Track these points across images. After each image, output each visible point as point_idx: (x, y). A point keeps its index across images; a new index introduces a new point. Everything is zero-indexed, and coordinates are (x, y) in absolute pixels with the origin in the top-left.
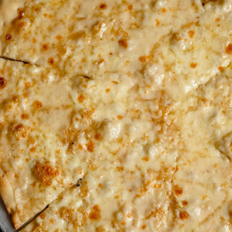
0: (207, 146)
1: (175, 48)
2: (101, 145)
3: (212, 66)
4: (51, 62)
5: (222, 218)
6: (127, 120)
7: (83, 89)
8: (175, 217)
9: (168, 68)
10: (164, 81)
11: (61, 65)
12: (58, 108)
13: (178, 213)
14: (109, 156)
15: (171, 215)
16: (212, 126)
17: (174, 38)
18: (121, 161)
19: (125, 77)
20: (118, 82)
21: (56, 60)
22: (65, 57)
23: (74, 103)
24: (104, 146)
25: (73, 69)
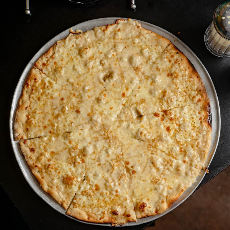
0: (131, 140)
1: (100, 104)
3: (119, 105)
4: (50, 132)
5: (150, 166)
6: (94, 143)
7: (69, 138)
8: (131, 175)
9: (101, 114)
10: (102, 120)
11: (55, 132)
12: (62, 151)
13: (131, 172)
14: (93, 161)
15: (129, 174)
16: (130, 130)
17: (98, 100)
18: (98, 161)
19: (85, 125)
20: (83, 128)
21: (52, 130)
22: (55, 128)
23: (68, 146)
24: (88, 158)
25: (61, 131)
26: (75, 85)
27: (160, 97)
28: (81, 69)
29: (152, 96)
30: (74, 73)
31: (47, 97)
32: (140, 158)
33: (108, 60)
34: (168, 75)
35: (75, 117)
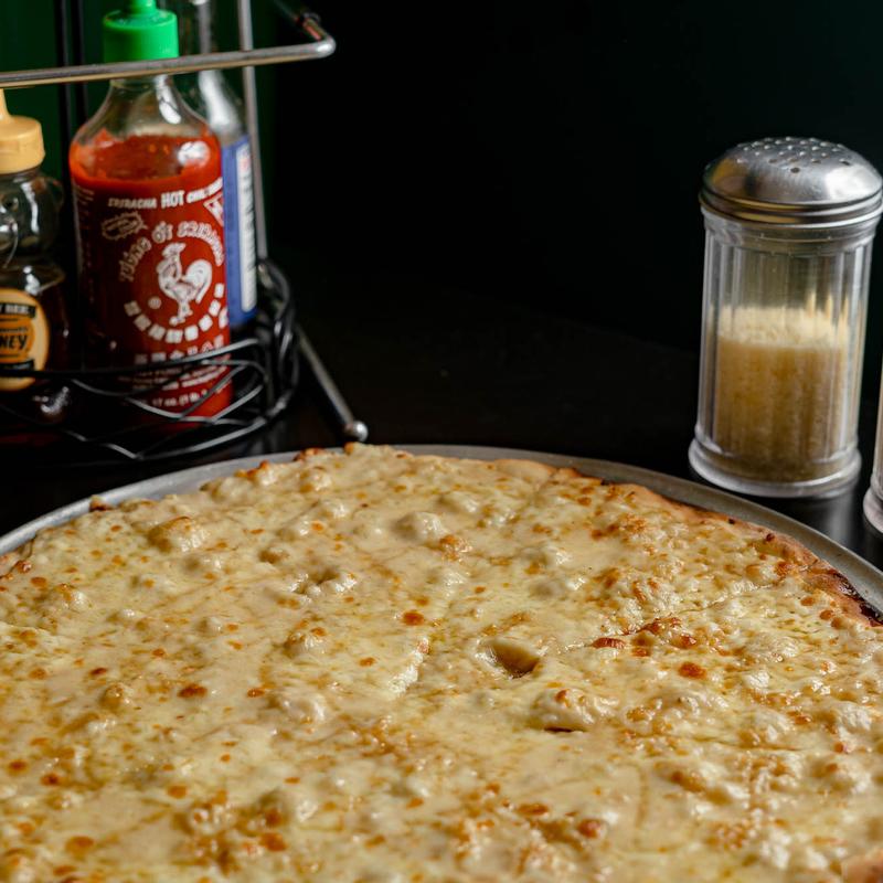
0: (518, 736)
1: (304, 657)
2: (294, 829)
3: (403, 650)
4: (52, 780)
5: (669, 796)
6: (314, 776)
7: (168, 774)
8: (575, 845)
9: (321, 683)
10: (330, 702)
11: (81, 776)
12: (134, 829)
13: (576, 834)
14: (331, 837)
15: (567, 849)
16: (494, 709)
17: (290, 648)
18: (363, 831)
19: (244, 728)
20: (235, 740)
21: (60, 774)
22: (78, 760)
23: (168, 806)
24: (303, 828)
25: (115, 766)
26: (157, 624)
27: (595, 593)
28: (171, 581)
29: (553, 601)
30: (138, 597)
31: (12, 675)
32: (599, 782)
33: (297, 543)
34: (598, 535)
35: (181, 712)
